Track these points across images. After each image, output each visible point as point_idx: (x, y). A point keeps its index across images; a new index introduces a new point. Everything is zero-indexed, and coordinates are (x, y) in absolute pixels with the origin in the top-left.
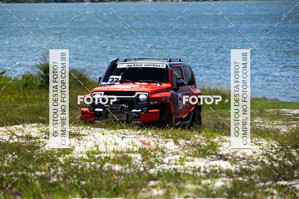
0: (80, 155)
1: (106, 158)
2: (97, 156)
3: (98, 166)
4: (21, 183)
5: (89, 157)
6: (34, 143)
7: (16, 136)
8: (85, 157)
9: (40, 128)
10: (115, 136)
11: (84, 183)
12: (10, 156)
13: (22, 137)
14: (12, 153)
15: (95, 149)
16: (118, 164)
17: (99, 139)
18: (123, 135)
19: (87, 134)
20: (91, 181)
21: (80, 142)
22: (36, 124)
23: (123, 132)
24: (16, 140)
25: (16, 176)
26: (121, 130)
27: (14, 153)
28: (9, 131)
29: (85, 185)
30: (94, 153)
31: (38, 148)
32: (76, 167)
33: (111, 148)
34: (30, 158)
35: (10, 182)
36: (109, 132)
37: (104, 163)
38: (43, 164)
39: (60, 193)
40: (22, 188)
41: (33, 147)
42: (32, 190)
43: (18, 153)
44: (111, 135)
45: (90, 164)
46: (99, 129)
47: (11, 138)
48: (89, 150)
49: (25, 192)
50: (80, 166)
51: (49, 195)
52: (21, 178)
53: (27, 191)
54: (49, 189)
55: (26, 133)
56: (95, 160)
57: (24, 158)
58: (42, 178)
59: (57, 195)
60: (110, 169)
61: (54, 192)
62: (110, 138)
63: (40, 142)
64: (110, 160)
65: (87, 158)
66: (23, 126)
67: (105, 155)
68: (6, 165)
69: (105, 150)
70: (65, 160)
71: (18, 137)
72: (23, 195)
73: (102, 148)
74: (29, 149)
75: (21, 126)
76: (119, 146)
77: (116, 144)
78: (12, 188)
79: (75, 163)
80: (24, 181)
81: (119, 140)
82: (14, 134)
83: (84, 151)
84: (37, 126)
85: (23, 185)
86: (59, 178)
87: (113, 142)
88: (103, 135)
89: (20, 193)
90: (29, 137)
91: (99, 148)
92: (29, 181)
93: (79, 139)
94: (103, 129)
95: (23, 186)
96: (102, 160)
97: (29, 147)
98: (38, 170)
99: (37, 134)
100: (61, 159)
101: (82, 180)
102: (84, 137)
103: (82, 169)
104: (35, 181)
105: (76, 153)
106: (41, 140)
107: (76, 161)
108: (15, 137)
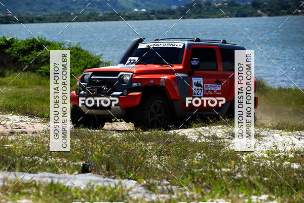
0: (260, 155)
1: (285, 156)
2: (276, 155)
3: (278, 164)
4: (210, 178)
5: (269, 156)
6: (220, 143)
7: (204, 136)
8: (265, 155)
9: (225, 130)
10: (293, 137)
11: (265, 179)
12: (199, 154)
13: (209, 137)
14: (200, 152)
15: (274, 149)
16: (296, 162)
17: (278, 139)
18: (299, 137)
19: (266, 135)
20: (272, 178)
21: (260, 142)
22: (220, 126)
23: (300, 134)
24: (204, 140)
25: (205, 171)
26: (297, 132)
27: (202, 151)
28: (198, 132)
29: (267, 181)
30: (273, 152)
31: (223, 147)
32: (258, 165)
33: (289, 148)
34: (216, 156)
35: (200, 177)
36: (286, 133)
37: (283, 162)
38: (228, 162)
39: (245, 188)
40: (211, 183)
41: (219, 146)
42: (220, 184)
43: (206, 151)
44: (288, 136)
45: (271, 162)
46: (277, 131)
47: (199, 138)
48: (269, 149)
49: (214, 186)
50: (261, 164)
51: (235, 189)
52: (210, 174)
53: (216, 186)
54: (235, 184)
55: (212, 134)
56: (275, 159)
57: (211, 156)
58: (228, 174)
59: (242, 189)
60: (289, 167)
61: (239, 186)
62: (288, 140)
63: (224, 142)
64: (288, 158)
65: (267, 156)
66: (210, 128)
67: (284, 154)
68: (195, 162)
69: (283, 150)
70: (248, 158)
71: (206, 138)
72: (212, 188)
73: (281, 148)
74: (215, 148)
75: (207, 128)
76: (296, 147)
77: (293, 144)
78: (203, 183)
79: (257, 161)
80: (212, 176)
81: (296, 141)
82: (202, 134)
83: (265, 150)
84: (221, 128)
85: (212, 179)
86: (243, 175)
87: (290, 143)
88: (282, 136)
89: (210, 187)
90: (215, 138)
91: (278, 148)
92: (217, 177)
93: (259, 140)
94: (281, 131)
95: (211, 181)
96: (281, 159)
97: (215, 147)
98: (224, 167)
99: (222, 135)
100: (244, 157)
101: (264, 176)
102: (264, 138)
103: (263, 167)
104: (222, 177)
105: (257, 152)
106: (225, 140)
107: (258, 160)
108: (202, 137)
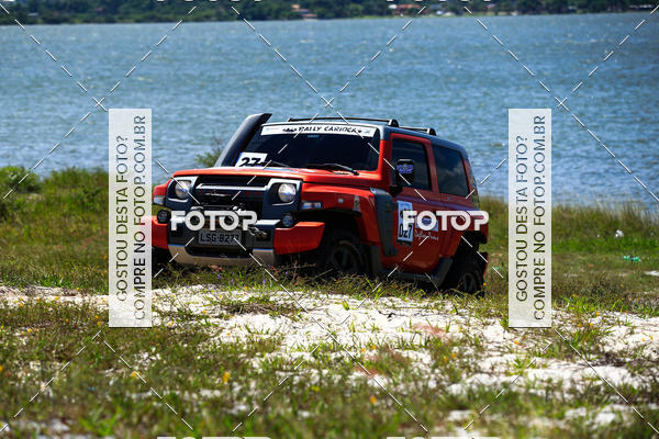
0: (296, 355)
1: (354, 359)
2: (333, 356)
3: (337, 378)
4: (171, 413)
5: (316, 357)
6: (197, 328)
7: (158, 311)
8: (308, 357)
9: (210, 296)
10: (374, 313)
11: (306, 414)
12: (146, 355)
13: (170, 314)
14: (148, 350)
15: (330, 341)
16: (380, 374)
17: (338, 318)
18: (391, 311)
19: (311, 307)
20: (322, 410)
21: (297, 324)
22: (200, 286)
23: (390, 304)
24: (158, 321)
25: (159, 398)
26: (386, 300)
27: (154, 349)
29: (310, 419)
30: (326, 349)
31: (205, 338)
32: (289, 381)
33: (364, 338)
34: (187, 360)
35: (146, 412)
36: (359, 303)
37: (349, 372)
38: (216, 373)
40: (172, 426)
41: (197, 337)
43: (162, 350)
44: (364, 310)
45: (320, 374)
46: (338, 296)
48: (317, 342)
49: (179, 433)
50: (297, 378)
52: (170, 404)
53: (184, 432)
54: (232, 428)
55: (179, 306)
56: (329, 365)
57: (175, 361)
58: (215, 404)
60: (364, 386)
61: (241, 433)
62: (361, 318)
63: (208, 325)
64: (362, 364)
65: (313, 359)
66: (174, 291)
67: (352, 354)
68: (136, 374)
69: (351, 344)
70: (264, 365)
71: (162, 315)
73: (345, 339)
74: (187, 342)
75: (168, 291)
76: (381, 335)
77: (375, 329)
78: (152, 426)
79: (286, 371)
81: (381, 321)
82: (153, 308)
83: (306, 344)
84: (203, 291)
85: (174, 417)
86: (251, 405)
87: (368, 326)
88: (347, 309)
90: (186, 315)
91: (338, 338)
92: (188, 411)
93: (294, 320)
94: (346, 297)
95: (173, 421)
96: (344, 364)
97: (186, 337)
98: (206, 386)
99: (203, 309)
100: (256, 363)
101: (301, 408)
102: (305, 315)
103: (302, 385)
104: (200, 411)
105: (288, 349)
106: (211, 321)
107: (289, 367)
108: (155, 314)
